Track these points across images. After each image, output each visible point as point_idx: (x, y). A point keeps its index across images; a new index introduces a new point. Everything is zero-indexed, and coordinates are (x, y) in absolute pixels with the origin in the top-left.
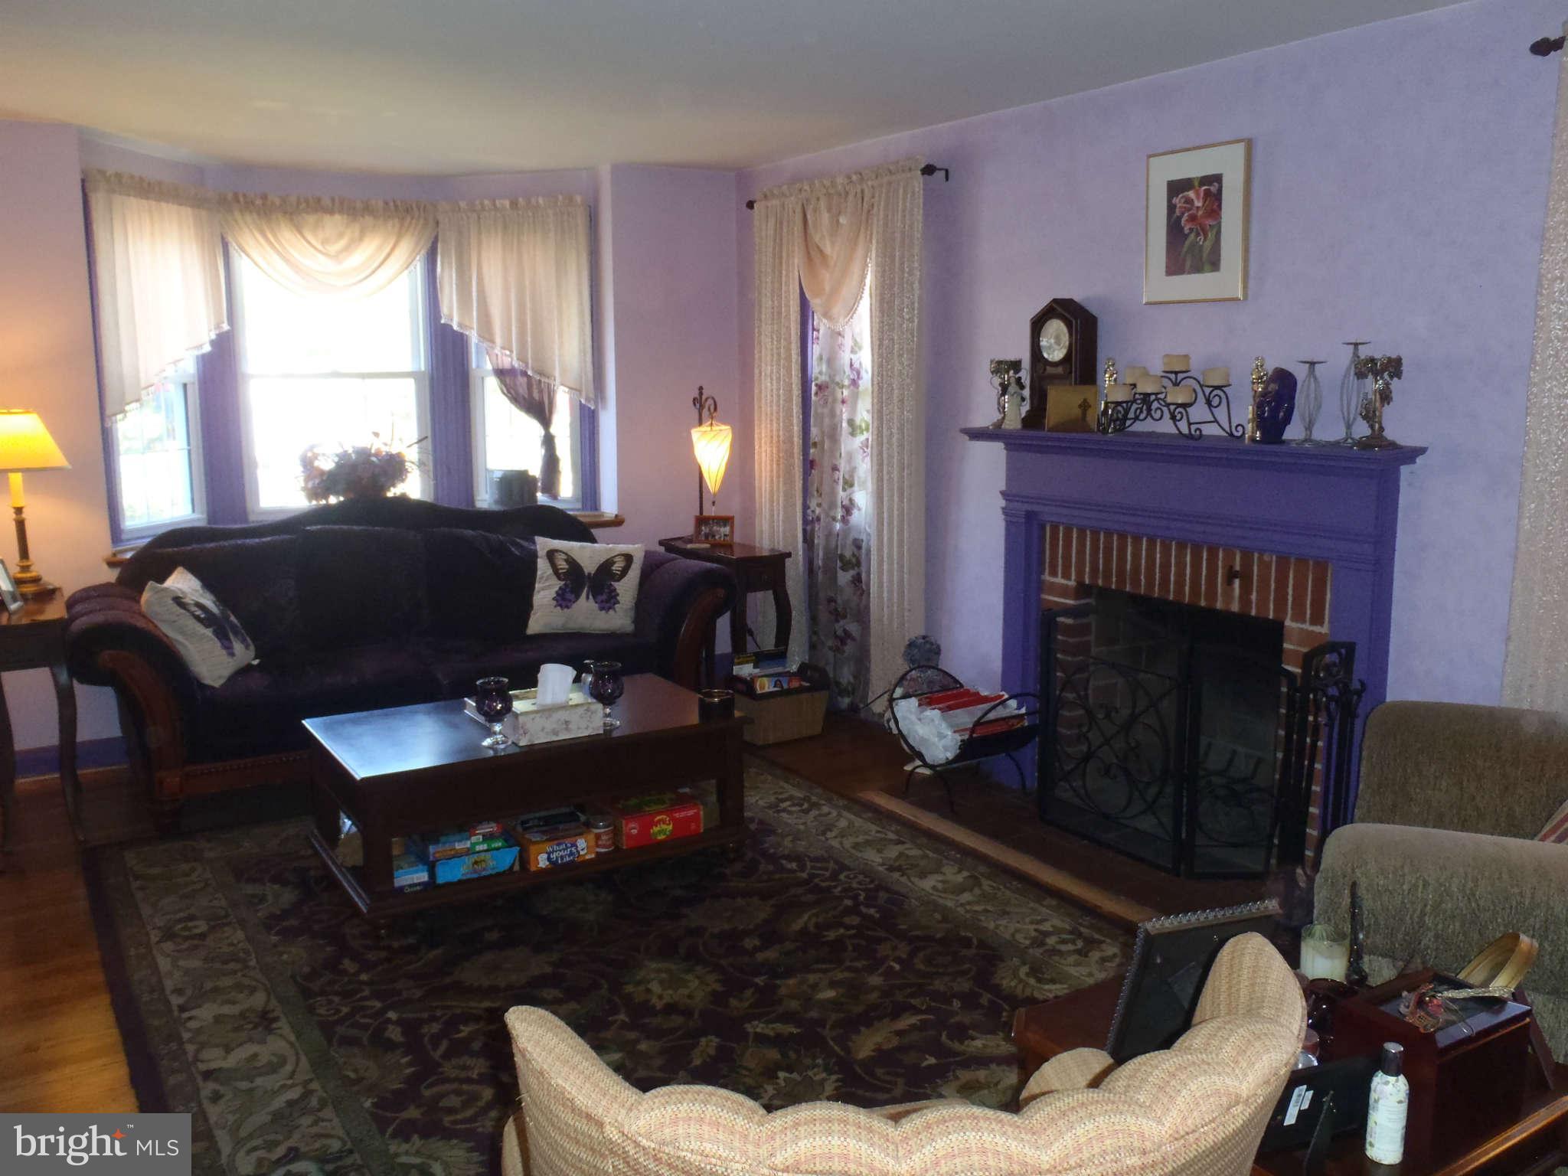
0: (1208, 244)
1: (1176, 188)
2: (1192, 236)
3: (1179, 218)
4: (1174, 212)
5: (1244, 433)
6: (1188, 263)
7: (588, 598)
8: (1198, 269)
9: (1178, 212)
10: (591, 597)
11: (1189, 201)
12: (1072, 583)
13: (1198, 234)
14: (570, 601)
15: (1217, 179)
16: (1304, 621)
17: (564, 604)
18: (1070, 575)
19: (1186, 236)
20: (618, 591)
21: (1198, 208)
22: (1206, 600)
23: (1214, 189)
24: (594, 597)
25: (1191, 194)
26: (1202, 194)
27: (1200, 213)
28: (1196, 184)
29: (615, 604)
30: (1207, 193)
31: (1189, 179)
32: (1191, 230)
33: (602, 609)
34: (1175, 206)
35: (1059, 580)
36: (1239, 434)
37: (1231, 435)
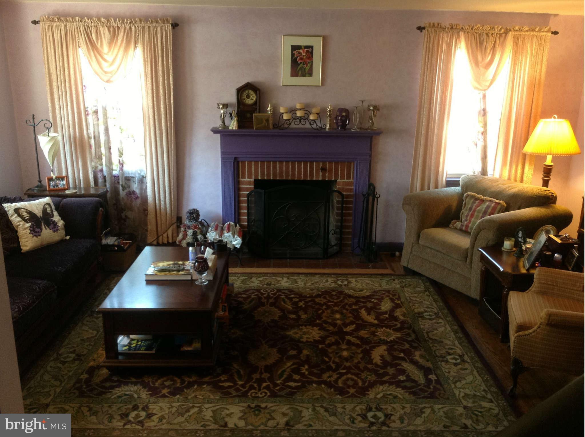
0: (308, 68)
1: (294, 48)
2: (302, 64)
3: (296, 58)
4: (294, 56)
5: (326, 127)
6: (300, 73)
7: (46, 229)
8: (304, 75)
9: (295, 56)
10: (47, 228)
11: (299, 53)
12: (253, 180)
13: (304, 64)
14: (38, 232)
15: (312, 47)
16: (344, 179)
17: (37, 234)
18: (252, 177)
19: (299, 65)
20: (56, 221)
21: (304, 56)
22: (309, 177)
23: (310, 50)
24: (49, 227)
25: (301, 51)
26: (305, 51)
27: (305, 57)
28: (303, 48)
29: (58, 227)
30: (307, 51)
31: (300, 46)
32: (301, 63)
33: (54, 231)
34: (294, 54)
35: (247, 179)
36: (324, 127)
37: (321, 127)
